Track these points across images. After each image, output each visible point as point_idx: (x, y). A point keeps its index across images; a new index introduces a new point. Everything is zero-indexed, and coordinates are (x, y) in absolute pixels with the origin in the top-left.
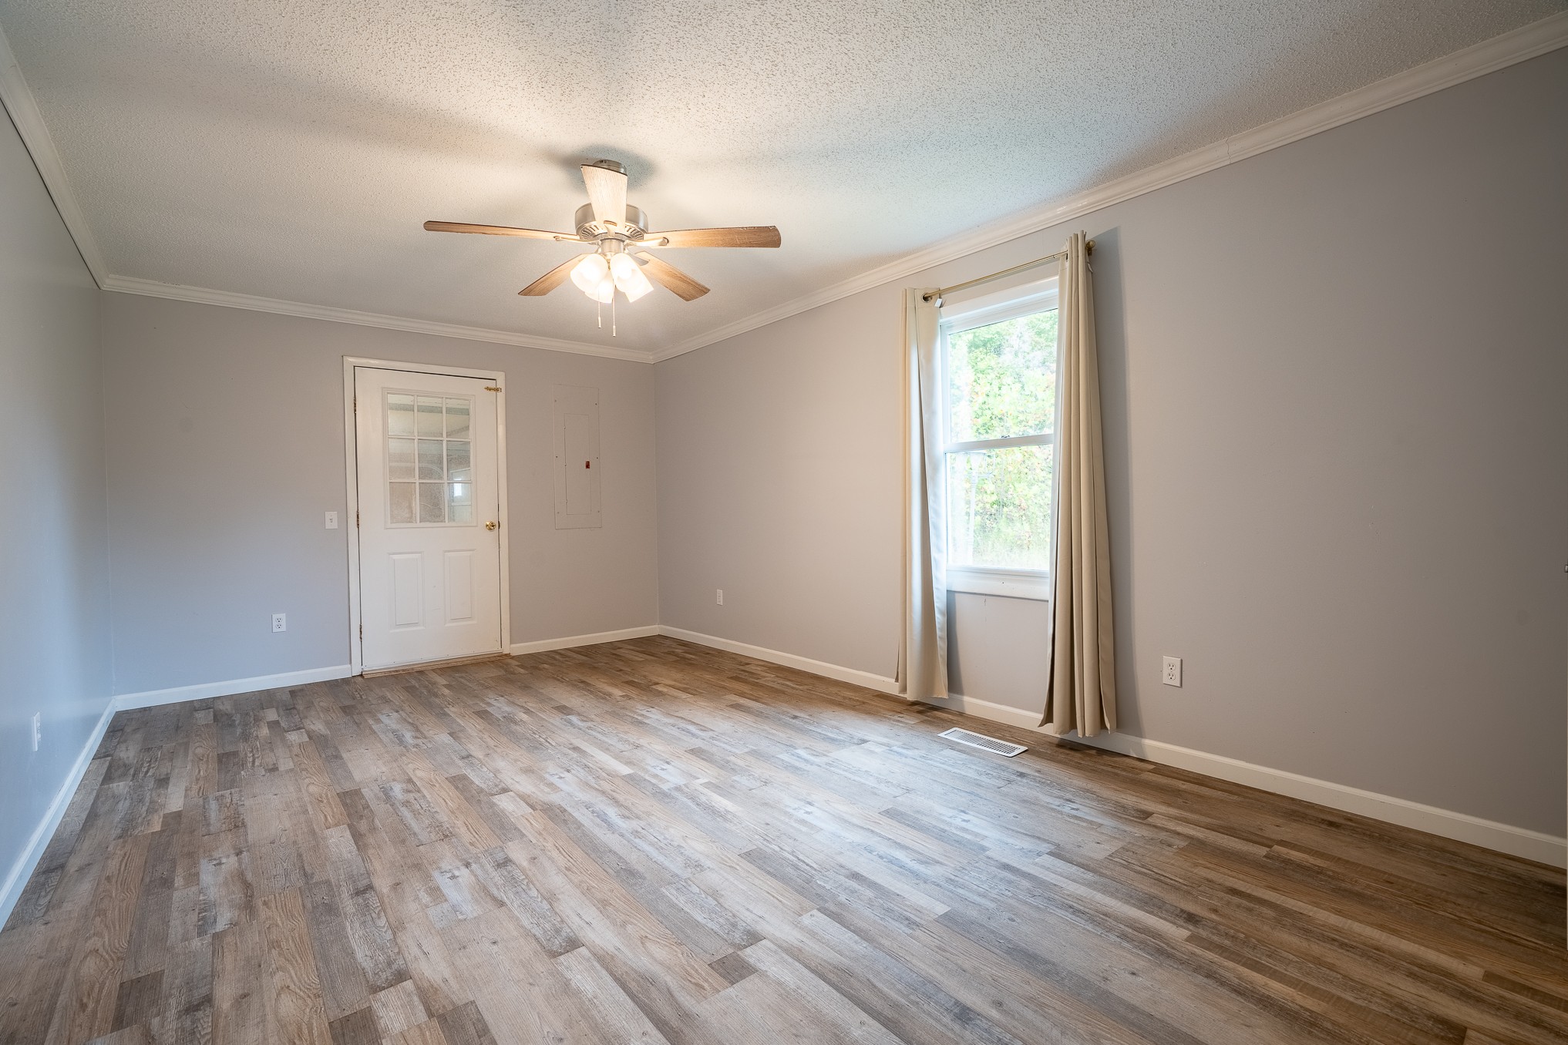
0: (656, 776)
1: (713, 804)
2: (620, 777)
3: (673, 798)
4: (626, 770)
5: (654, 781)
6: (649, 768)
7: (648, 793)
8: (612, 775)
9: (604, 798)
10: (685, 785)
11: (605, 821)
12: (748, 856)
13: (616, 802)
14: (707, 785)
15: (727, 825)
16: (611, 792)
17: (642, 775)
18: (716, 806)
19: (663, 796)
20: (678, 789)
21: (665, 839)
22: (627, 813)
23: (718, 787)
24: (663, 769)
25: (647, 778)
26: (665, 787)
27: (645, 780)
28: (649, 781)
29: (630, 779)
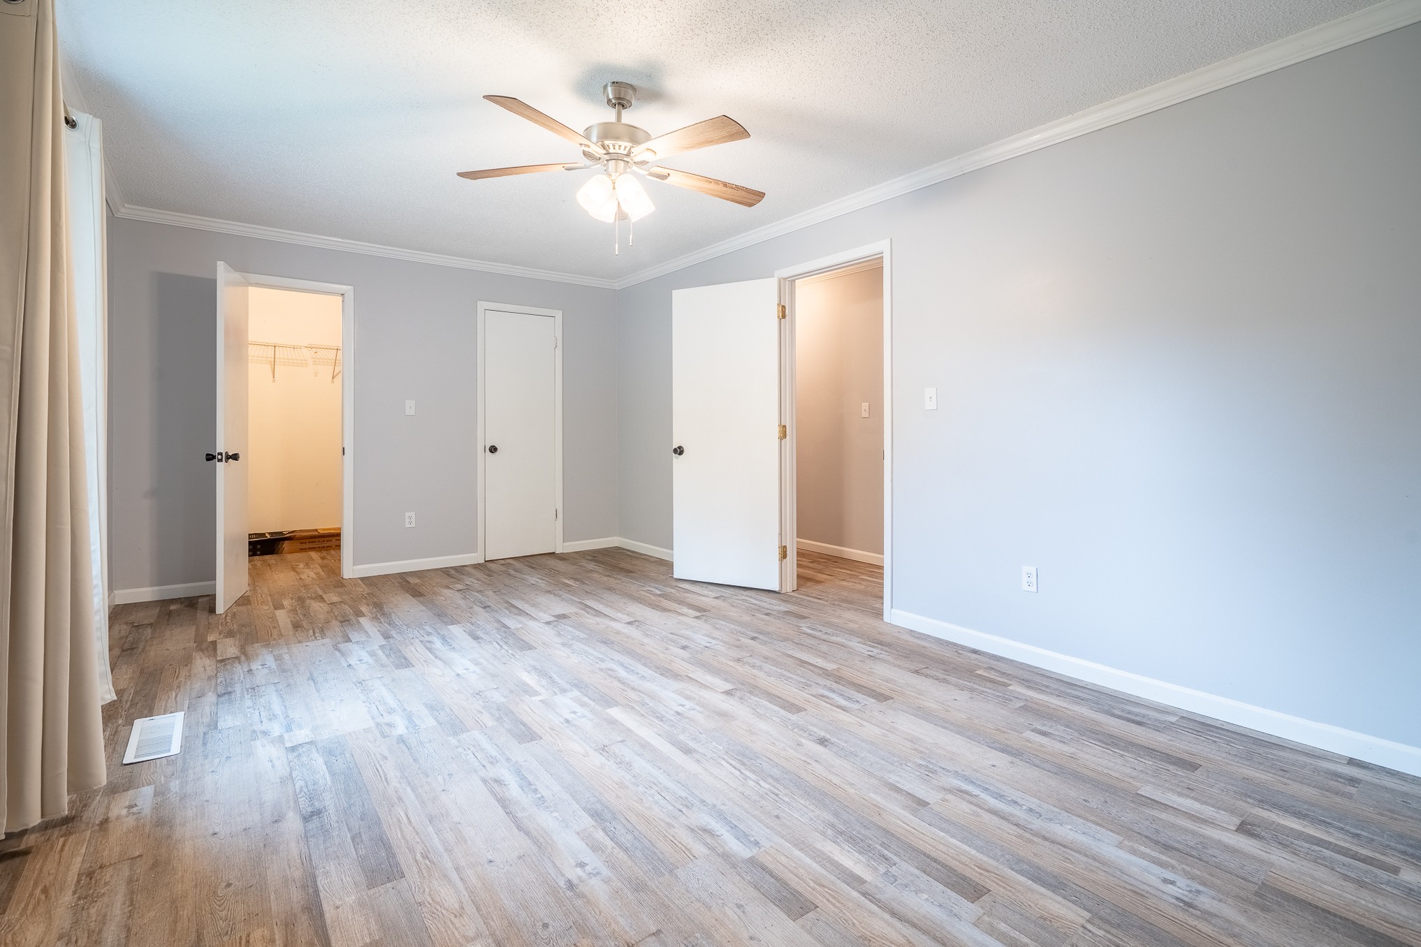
0: (583, 705)
1: (537, 678)
2: (621, 705)
3: (570, 683)
4: (615, 712)
5: (586, 699)
6: (589, 715)
7: (592, 688)
8: (629, 707)
9: (632, 684)
10: (556, 694)
11: (626, 668)
12: (530, 648)
13: (619, 680)
14: (536, 693)
15: (535, 663)
16: (627, 689)
17: (597, 707)
18: (536, 677)
19: (578, 685)
20: (564, 691)
21: (582, 657)
22: (610, 672)
23: (526, 692)
24: (575, 713)
25: (592, 703)
26: (576, 693)
27: (594, 701)
28: (590, 699)
29: (609, 702)
